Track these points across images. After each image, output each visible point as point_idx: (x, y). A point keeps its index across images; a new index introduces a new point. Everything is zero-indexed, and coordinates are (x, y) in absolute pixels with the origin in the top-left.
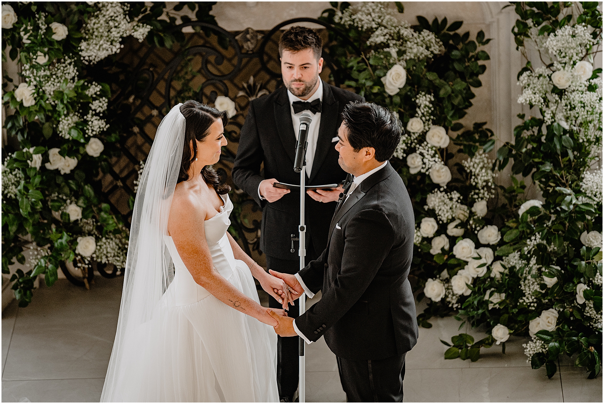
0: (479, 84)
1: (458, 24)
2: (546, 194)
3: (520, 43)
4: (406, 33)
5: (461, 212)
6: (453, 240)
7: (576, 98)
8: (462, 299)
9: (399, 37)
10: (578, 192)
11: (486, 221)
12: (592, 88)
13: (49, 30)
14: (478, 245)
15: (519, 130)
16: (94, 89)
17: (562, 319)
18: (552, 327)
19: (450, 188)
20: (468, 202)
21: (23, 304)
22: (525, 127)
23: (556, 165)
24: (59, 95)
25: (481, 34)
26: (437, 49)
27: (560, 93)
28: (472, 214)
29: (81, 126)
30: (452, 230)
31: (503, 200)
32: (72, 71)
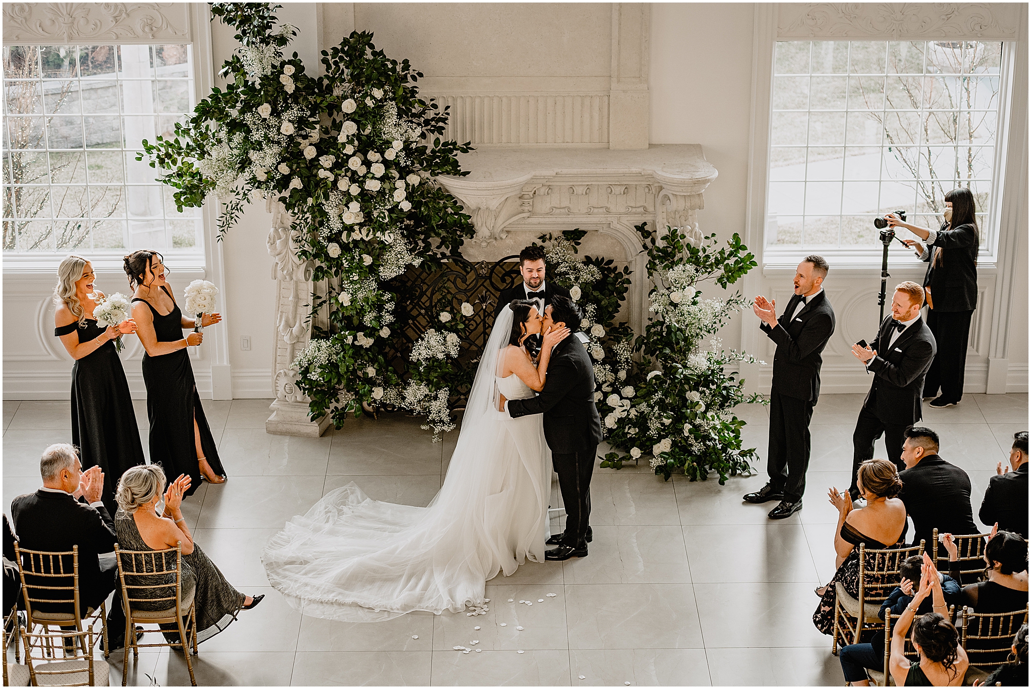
0: (623, 299)
1: (611, 262)
2: (665, 367)
3: (650, 274)
4: (579, 266)
5: (611, 377)
6: (606, 395)
7: (685, 308)
8: (610, 431)
9: (575, 268)
10: (685, 367)
11: (626, 383)
12: (694, 303)
13: (361, 259)
14: (622, 398)
15: (648, 328)
16: (387, 296)
17: (674, 444)
18: (668, 450)
19: (604, 362)
20: (615, 371)
21: (338, 428)
22: (654, 326)
23: (673, 350)
24: (366, 299)
25: (626, 268)
26: (598, 276)
27: (675, 306)
28: (617, 379)
29: (379, 318)
30: (605, 388)
31: (636, 370)
32: (374, 285)
